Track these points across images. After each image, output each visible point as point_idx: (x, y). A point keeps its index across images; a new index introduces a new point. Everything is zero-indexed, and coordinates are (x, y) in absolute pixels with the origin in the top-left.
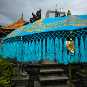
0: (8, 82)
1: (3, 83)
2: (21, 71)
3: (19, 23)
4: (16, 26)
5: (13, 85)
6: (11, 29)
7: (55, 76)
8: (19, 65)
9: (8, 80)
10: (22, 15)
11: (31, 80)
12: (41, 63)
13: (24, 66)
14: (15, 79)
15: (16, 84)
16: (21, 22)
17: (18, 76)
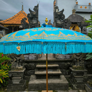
0: (6, 74)
1: (2, 74)
2: (17, 65)
3: (19, 16)
4: (16, 19)
5: (11, 76)
6: (10, 23)
7: (50, 71)
8: (15, 60)
9: (6, 73)
10: (23, 6)
11: (28, 74)
12: (38, 59)
13: (20, 60)
14: (12, 72)
15: (13, 75)
16: (21, 14)
17: (15, 69)
